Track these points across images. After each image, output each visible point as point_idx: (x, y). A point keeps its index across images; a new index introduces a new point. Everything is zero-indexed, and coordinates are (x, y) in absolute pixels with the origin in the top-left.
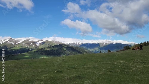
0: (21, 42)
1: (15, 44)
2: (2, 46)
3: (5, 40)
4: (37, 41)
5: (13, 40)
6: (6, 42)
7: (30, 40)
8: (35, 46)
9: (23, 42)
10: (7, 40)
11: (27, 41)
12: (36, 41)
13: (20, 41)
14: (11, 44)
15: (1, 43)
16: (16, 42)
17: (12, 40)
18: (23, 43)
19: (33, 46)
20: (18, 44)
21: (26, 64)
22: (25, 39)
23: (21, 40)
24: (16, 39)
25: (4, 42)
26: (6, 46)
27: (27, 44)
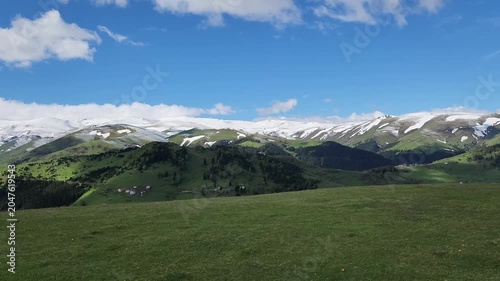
0: (418, 126)
1: (401, 132)
2: (363, 142)
3: (372, 121)
4: (476, 117)
5: (394, 120)
6: (375, 128)
7: (448, 119)
8: (470, 137)
9: (426, 124)
10: (376, 123)
11: (441, 122)
12: (475, 121)
13: (414, 124)
14: (391, 135)
15: (362, 133)
16: (403, 126)
17: (391, 122)
18: (426, 130)
19: (464, 138)
20: (408, 133)
21: (449, 198)
22: (433, 117)
23: (421, 119)
24: (402, 118)
25: (369, 128)
26: (373, 142)
27: (439, 131)
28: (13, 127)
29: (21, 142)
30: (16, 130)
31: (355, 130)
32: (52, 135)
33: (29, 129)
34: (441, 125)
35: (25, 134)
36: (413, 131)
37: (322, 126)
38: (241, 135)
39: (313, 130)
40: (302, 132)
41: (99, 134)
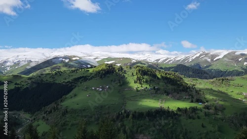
0: (221, 57)
1: (212, 60)
2: (193, 65)
3: (195, 54)
5: (208, 54)
6: (198, 58)
7: (236, 54)
9: (225, 56)
10: (198, 55)
11: (233, 55)
13: (219, 56)
14: (206, 61)
15: (190, 60)
16: (213, 56)
17: (206, 55)
18: (225, 59)
19: (246, 63)
20: (216, 60)
22: (228, 52)
23: (222, 53)
24: (212, 53)
25: (194, 58)
26: (198, 65)
27: (232, 59)
28: (18, 56)
29: (23, 64)
30: (19, 57)
31: (187, 59)
32: (37, 60)
33: (25, 57)
34: (233, 57)
35: (24, 59)
36: (218, 59)
37: (169, 57)
38: (134, 61)
39: (165, 59)
40: (159, 60)
41: (64, 60)
